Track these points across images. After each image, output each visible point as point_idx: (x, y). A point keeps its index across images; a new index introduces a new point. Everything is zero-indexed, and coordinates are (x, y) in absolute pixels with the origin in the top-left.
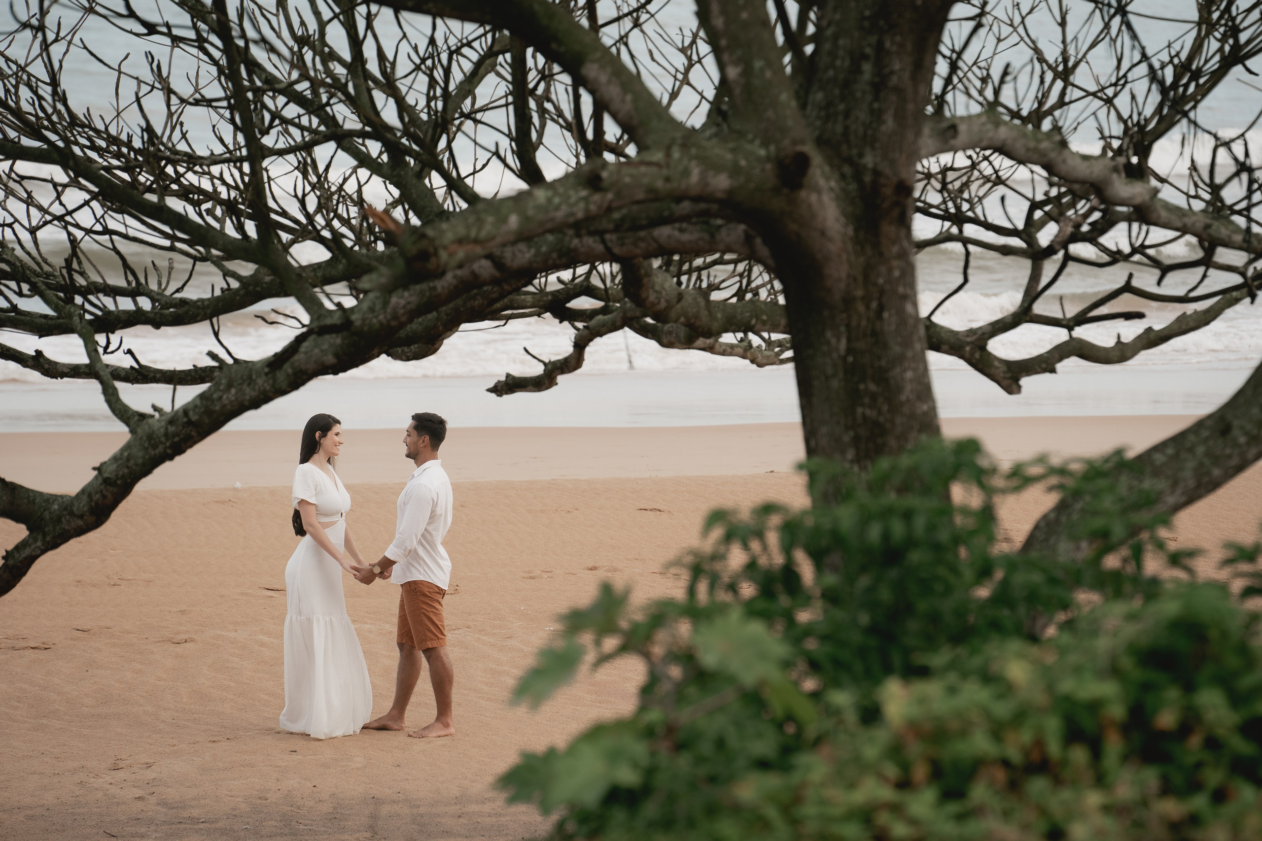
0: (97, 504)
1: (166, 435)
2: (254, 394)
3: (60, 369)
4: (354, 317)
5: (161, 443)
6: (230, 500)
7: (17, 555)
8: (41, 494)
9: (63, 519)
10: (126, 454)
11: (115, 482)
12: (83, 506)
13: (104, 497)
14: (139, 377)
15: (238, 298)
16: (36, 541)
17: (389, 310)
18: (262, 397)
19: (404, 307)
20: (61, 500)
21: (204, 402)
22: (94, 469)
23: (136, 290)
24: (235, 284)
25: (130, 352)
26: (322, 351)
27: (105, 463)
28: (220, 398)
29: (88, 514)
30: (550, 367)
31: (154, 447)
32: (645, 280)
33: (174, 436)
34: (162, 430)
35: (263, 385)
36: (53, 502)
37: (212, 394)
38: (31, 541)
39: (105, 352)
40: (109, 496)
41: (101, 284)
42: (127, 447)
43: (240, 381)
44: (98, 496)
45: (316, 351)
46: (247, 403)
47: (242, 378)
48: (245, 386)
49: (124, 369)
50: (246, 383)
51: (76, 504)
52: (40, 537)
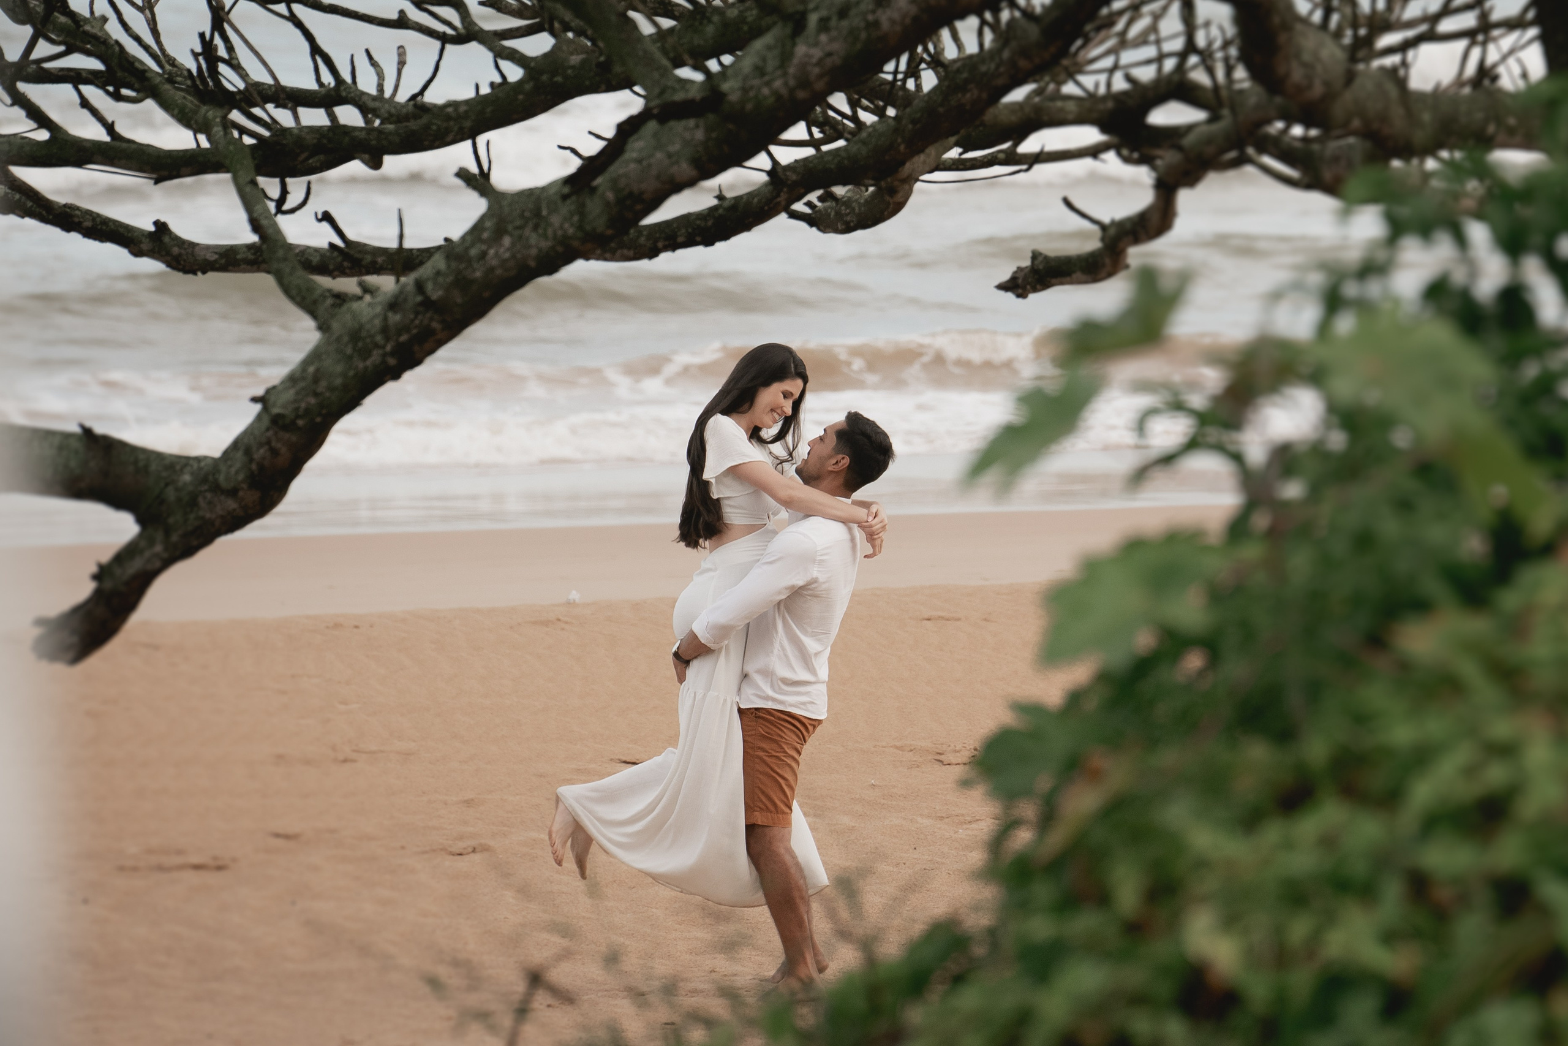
0: (261, 467)
1: (385, 330)
2: (545, 244)
3: (201, 255)
4: (726, 87)
5: (377, 346)
6: (559, 620)
7: (118, 571)
8: (159, 456)
9: (200, 500)
10: (311, 369)
11: (293, 422)
12: (237, 473)
13: (274, 452)
14: (346, 264)
15: (521, 97)
16: (151, 542)
17: (792, 70)
18: (560, 249)
19: (820, 62)
20: (195, 465)
21: (454, 264)
22: (255, 400)
23: (333, 93)
24: (514, 73)
25: (327, 217)
26: (670, 156)
27: (274, 387)
28: (483, 255)
29: (245, 486)
30: (1112, 231)
31: (365, 354)
32: (1282, 38)
33: (399, 333)
34: (377, 322)
35: (561, 227)
36: (182, 470)
37: (467, 249)
38: (143, 544)
39: (279, 210)
40: (284, 450)
41: (270, 86)
42: (315, 356)
43: (518, 223)
44: (262, 451)
45: (659, 155)
46: (532, 264)
47: (522, 216)
48: (527, 232)
49: (317, 250)
50: (530, 225)
51: (223, 468)
52: (159, 536)
